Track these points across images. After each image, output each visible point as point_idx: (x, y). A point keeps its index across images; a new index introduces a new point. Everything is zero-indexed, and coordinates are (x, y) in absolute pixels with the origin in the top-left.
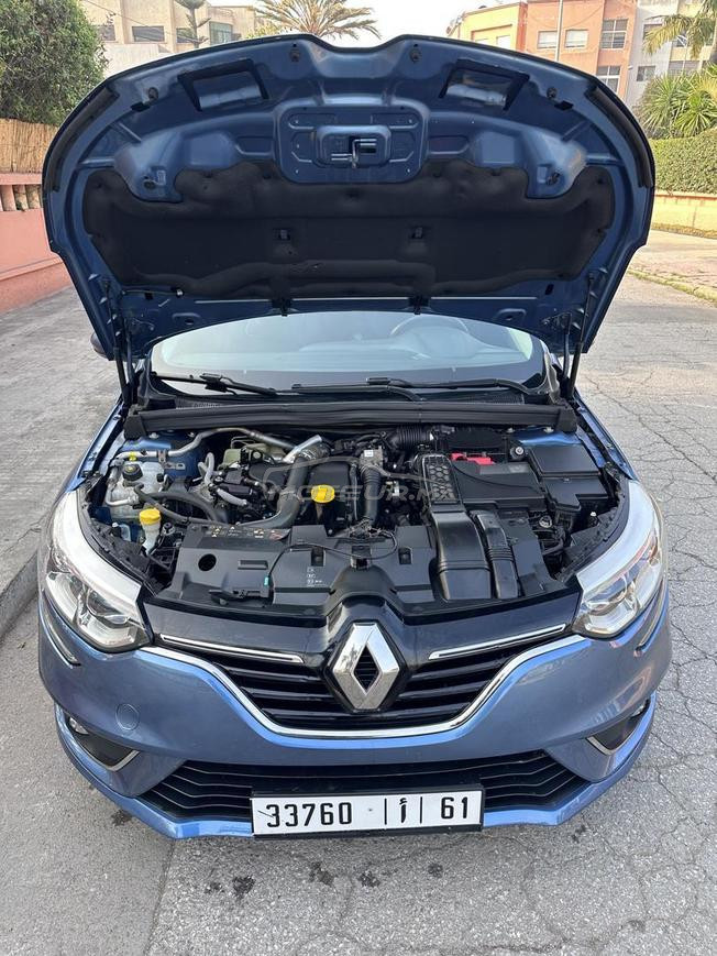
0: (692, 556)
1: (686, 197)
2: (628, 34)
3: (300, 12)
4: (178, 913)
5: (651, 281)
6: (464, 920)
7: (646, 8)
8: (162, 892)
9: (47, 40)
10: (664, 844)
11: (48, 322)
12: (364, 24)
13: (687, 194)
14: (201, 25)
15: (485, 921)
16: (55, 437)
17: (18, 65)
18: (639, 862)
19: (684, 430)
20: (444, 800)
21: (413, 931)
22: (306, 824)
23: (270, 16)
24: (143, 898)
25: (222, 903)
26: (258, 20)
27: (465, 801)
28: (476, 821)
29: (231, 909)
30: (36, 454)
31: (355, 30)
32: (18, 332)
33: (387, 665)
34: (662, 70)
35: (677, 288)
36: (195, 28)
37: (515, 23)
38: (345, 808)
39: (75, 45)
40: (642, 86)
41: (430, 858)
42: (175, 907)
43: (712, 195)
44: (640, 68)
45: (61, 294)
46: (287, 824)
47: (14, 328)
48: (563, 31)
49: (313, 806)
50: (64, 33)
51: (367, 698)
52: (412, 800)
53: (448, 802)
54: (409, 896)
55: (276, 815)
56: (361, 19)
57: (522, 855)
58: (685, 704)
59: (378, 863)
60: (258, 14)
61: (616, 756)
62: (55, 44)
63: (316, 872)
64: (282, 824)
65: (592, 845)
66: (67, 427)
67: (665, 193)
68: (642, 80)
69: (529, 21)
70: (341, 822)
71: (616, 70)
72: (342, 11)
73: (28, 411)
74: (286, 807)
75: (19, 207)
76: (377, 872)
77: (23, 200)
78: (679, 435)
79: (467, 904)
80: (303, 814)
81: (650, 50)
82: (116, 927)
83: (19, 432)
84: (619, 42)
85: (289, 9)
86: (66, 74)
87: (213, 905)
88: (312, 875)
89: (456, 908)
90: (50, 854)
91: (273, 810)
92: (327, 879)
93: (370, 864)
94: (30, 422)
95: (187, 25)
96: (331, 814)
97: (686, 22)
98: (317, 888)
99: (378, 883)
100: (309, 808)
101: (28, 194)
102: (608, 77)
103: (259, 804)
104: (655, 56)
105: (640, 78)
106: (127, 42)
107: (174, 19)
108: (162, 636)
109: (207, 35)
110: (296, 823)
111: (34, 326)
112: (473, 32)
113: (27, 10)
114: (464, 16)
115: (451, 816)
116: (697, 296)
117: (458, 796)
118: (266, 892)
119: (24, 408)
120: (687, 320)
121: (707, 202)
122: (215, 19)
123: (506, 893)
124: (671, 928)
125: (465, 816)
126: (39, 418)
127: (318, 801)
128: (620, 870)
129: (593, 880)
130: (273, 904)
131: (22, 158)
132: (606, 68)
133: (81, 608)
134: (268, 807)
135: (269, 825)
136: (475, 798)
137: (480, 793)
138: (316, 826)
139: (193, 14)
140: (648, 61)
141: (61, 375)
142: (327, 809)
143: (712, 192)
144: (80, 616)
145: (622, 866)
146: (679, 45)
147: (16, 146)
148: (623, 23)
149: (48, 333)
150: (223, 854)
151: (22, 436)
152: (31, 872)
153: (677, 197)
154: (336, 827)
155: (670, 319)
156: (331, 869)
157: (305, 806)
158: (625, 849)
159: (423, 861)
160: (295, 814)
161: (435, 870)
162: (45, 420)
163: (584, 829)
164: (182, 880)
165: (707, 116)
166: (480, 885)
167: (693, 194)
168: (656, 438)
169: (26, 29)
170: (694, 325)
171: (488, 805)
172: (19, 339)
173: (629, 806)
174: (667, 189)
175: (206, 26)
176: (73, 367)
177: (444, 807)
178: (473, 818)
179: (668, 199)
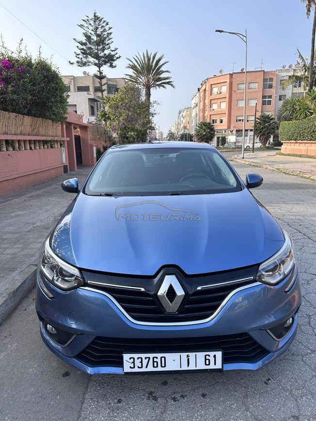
0: (313, 274)
1: (303, 143)
2: (274, 84)
3: (143, 79)
4: (90, 412)
5: (291, 175)
6: (217, 415)
7: (280, 74)
8: (83, 404)
9: (47, 88)
10: (306, 385)
11: (39, 192)
12: (168, 83)
13: (303, 142)
14: (104, 85)
15: (227, 416)
16: (41, 232)
17: (35, 96)
18: (295, 392)
19: (308, 228)
20: (206, 356)
21: (194, 420)
22: (146, 367)
23: (130, 81)
24: (74, 406)
25: (109, 408)
26: (126, 83)
27: (215, 356)
28: (220, 367)
29: (113, 411)
30: (33, 238)
31: (165, 85)
32: (27, 196)
33: (180, 292)
34: (289, 96)
35: (302, 177)
36: (102, 86)
37: (228, 81)
38: (163, 359)
39: (57, 89)
40: (282, 102)
41: (202, 391)
42: (88, 410)
43: (314, 142)
44: (280, 96)
45: (45, 182)
46: (138, 367)
47: (25, 195)
48: (248, 83)
49: (149, 358)
50: (53, 85)
51: (172, 307)
52: (192, 355)
53: (207, 357)
54: (192, 406)
55: (134, 362)
56: (167, 81)
57: (242, 390)
58: (313, 330)
59: (178, 393)
60: (126, 80)
61: (280, 342)
62: (49, 89)
63: (150, 396)
64: (136, 367)
65: (273, 386)
66: (46, 228)
67: (294, 141)
68: (281, 100)
69: (234, 80)
70: (162, 366)
71: (270, 97)
72: (160, 78)
73: (30, 223)
74: (138, 358)
75: (31, 148)
76: (178, 396)
77: (33, 146)
78: (305, 229)
79: (218, 409)
80: (145, 362)
81: (283, 89)
82: (62, 417)
83: (26, 230)
84: (271, 87)
85: (139, 78)
86: (53, 100)
87: (105, 409)
88: (149, 397)
89: (213, 410)
90: (34, 389)
91: (132, 360)
92: (155, 399)
93: (174, 393)
94: (31, 227)
95: (98, 85)
96: (157, 362)
97: (297, 77)
98: (151, 402)
99: (178, 400)
100: (148, 359)
101: (35, 144)
102: (267, 99)
103: (126, 357)
104: (285, 91)
105: (280, 99)
106: (75, 91)
107: (94, 82)
108: (89, 282)
109: (106, 89)
110: (142, 367)
111: (33, 194)
112: (211, 85)
113: (40, 77)
114: (207, 79)
115: (209, 364)
116: (311, 180)
117: (212, 354)
118: (128, 404)
119: (29, 222)
120: (307, 188)
121: (312, 145)
122: (110, 83)
123: (235, 404)
124: (311, 419)
125: (215, 364)
126: (35, 225)
127: (151, 355)
128: (286, 396)
129: (275, 400)
130: (131, 408)
131: (33, 130)
132: (266, 96)
133: (55, 275)
134: (130, 359)
135: (131, 367)
136: (219, 354)
137: (221, 352)
138: (151, 368)
139: (101, 81)
140: (282, 93)
141: (45, 210)
142: (155, 359)
143: (314, 140)
144: (55, 278)
145: (288, 394)
146: (295, 87)
147: (31, 126)
148: (271, 79)
149: (39, 196)
150: (110, 389)
151: (28, 232)
152: (26, 396)
153: (299, 143)
154: (159, 369)
155: (300, 188)
156: (157, 395)
157: (146, 358)
158: (289, 387)
159: (198, 392)
160: (141, 362)
161: (204, 395)
162: (37, 226)
163: (269, 379)
164: (92, 399)
165: (309, 112)
166: (224, 401)
167: (305, 142)
168: (296, 231)
169: (39, 84)
170: (310, 190)
171: (225, 360)
172: (27, 198)
173: (289, 370)
174: (295, 140)
175: (106, 85)
176: (49, 207)
177: (206, 359)
178: (219, 365)
179: (296, 144)
